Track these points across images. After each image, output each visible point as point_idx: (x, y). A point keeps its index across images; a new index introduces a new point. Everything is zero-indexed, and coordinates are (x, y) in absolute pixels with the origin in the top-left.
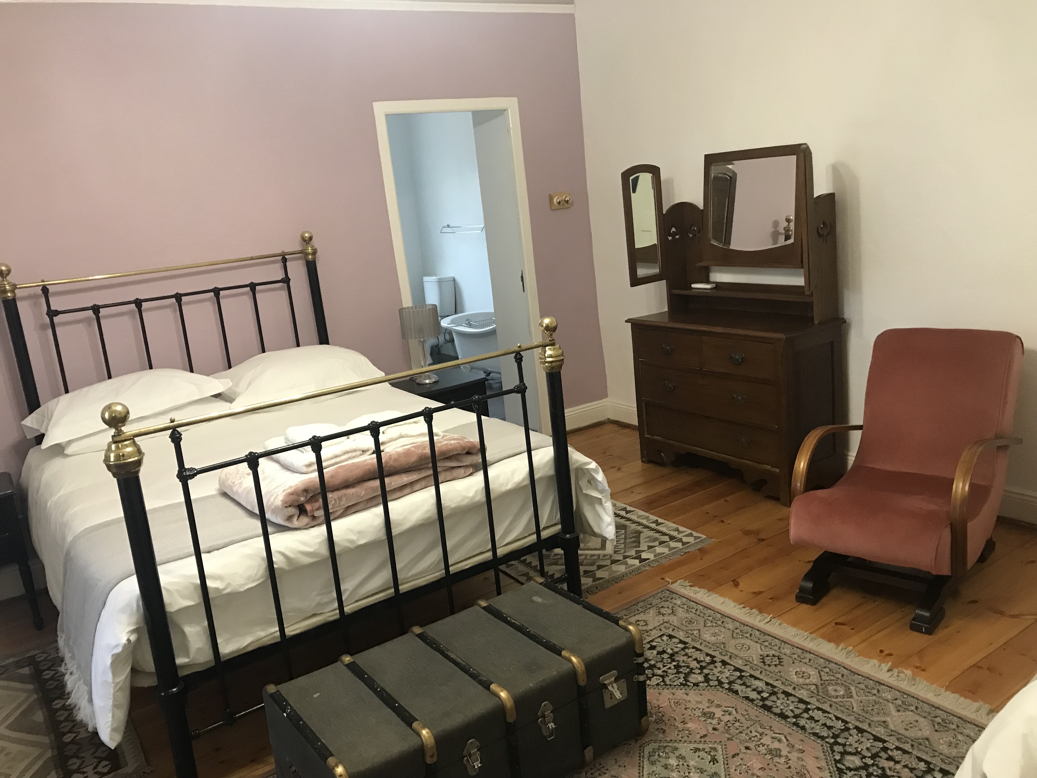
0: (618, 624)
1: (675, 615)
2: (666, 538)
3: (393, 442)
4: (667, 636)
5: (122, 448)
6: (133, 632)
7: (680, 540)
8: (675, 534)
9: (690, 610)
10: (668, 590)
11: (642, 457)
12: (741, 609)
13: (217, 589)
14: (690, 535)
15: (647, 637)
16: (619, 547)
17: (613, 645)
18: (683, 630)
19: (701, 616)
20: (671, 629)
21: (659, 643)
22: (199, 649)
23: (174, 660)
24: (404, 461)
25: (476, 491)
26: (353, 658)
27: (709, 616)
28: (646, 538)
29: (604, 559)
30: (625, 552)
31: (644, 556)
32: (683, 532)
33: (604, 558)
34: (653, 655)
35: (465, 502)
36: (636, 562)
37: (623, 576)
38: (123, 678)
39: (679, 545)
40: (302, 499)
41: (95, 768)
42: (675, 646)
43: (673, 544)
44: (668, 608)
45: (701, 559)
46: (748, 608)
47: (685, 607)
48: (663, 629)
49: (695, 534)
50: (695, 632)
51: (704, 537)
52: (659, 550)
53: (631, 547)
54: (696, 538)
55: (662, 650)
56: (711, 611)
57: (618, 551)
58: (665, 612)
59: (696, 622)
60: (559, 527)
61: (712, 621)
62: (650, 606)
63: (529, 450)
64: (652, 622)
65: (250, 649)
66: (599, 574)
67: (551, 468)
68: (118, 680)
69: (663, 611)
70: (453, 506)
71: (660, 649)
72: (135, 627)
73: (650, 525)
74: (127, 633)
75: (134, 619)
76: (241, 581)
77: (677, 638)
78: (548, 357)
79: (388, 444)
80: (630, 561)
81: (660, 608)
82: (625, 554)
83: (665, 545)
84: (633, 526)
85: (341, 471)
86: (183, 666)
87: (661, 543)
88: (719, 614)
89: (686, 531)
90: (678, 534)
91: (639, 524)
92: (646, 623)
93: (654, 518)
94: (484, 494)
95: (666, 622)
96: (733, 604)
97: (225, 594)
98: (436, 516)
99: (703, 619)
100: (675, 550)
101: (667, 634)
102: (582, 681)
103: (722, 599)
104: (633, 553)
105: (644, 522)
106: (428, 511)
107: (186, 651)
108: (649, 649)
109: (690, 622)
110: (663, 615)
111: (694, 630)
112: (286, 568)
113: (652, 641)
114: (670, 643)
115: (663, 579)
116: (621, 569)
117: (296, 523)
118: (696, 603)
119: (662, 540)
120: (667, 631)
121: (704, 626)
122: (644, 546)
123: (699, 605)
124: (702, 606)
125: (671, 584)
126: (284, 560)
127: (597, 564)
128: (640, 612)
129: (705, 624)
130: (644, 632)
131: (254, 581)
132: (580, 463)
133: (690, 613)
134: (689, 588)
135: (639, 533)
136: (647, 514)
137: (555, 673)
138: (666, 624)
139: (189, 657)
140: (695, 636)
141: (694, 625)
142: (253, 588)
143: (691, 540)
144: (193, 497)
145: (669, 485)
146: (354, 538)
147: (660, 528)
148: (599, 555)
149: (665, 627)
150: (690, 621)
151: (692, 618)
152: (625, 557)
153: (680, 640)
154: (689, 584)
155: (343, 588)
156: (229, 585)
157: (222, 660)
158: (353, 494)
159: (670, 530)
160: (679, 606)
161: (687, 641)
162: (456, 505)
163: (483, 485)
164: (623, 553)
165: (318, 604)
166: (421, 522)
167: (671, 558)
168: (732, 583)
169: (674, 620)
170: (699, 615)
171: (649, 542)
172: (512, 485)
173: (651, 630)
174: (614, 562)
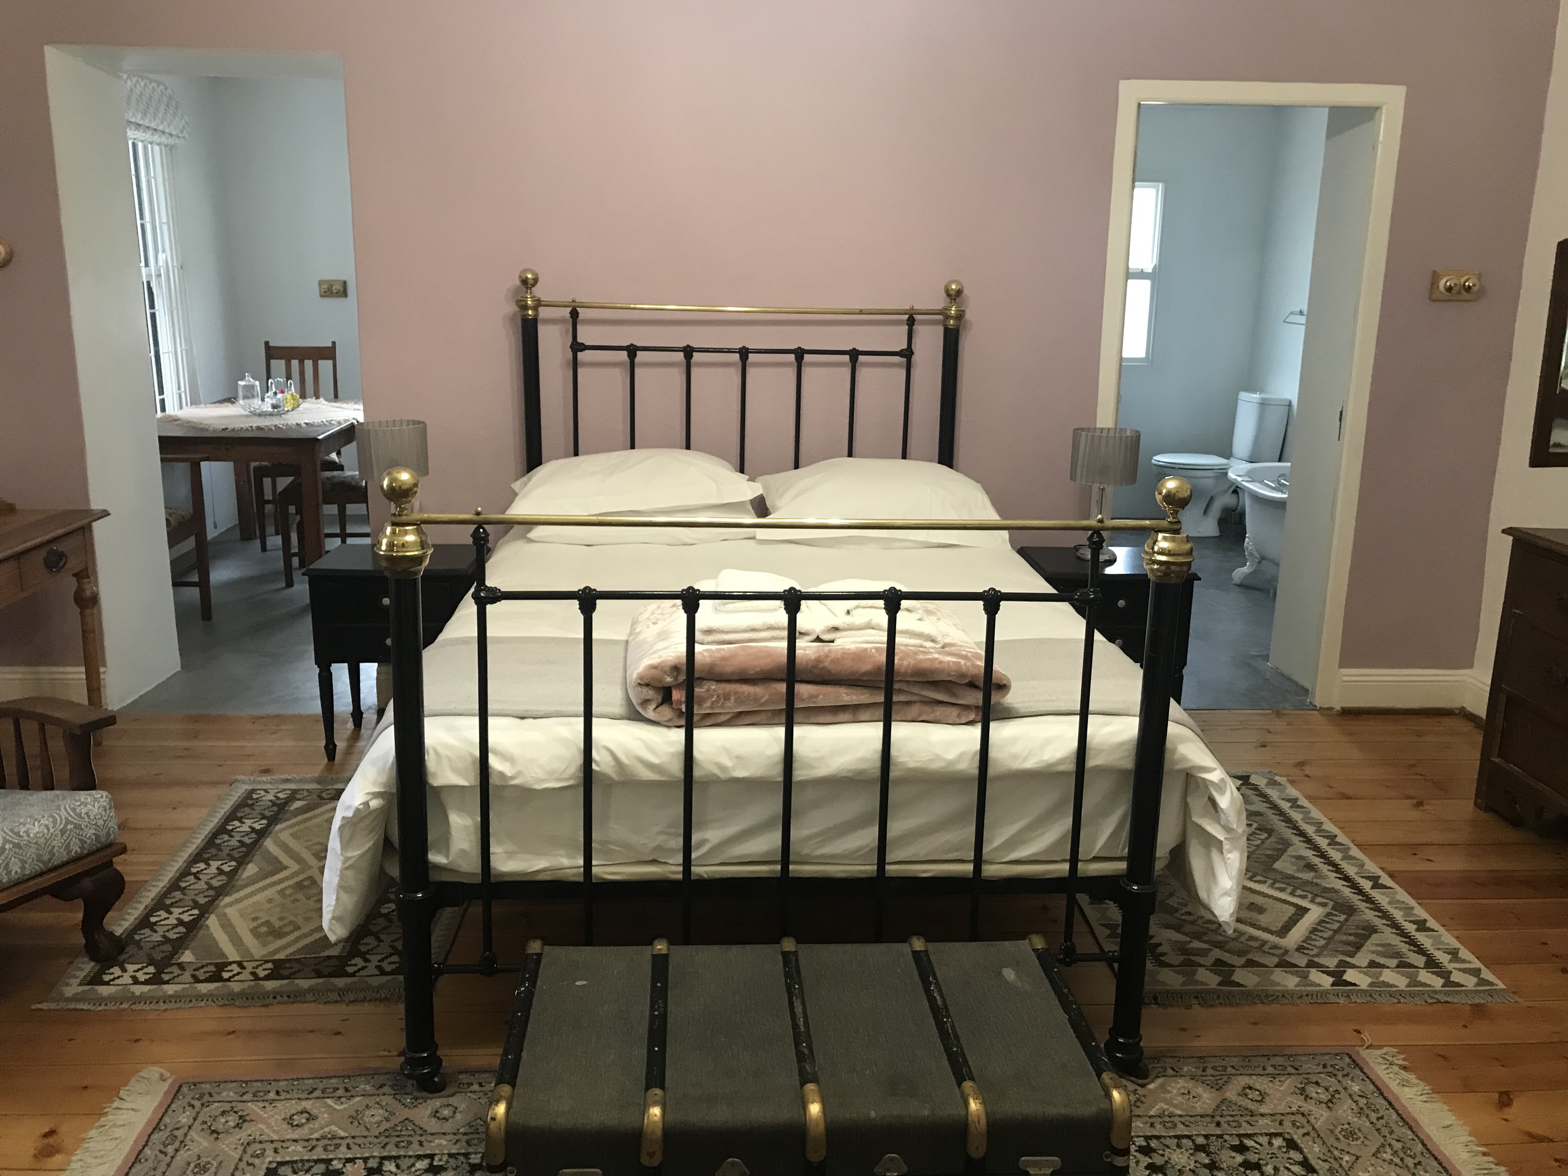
0: (1099, 1076)
1: (1329, 1107)
2: (1420, 960)
3: (854, 632)
4: (1284, 1139)
5: (399, 535)
6: (376, 795)
7: (1445, 975)
8: (1443, 958)
9: (1367, 1111)
10: (1350, 1057)
11: (1477, 796)
12: (1476, 1153)
13: (502, 775)
14: (1476, 972)
15: (1244, 1124)
16: (1312, 943)
17: (1063, 1111)
18: (1324, 1143)
19: (1380, 1133)
20: (1301, 1131)
21: (1261, 1145)
22: (463, 851)
23: (425, 853)
24: (848, 666)
25: (962, 754)
26: (668, 949)
27: (1398, 1141)
28: (1378, 945)
29: (1268, 953)
30: (1317, 955)
31: (1350, 975)
32: (1464, 961)
33: (1272, 951)
34: (1231, 1162)
35: (936, 765)
36: (1327, 981)
37: (1283, 996)
38: (357, 853)
39: (1437, 982)
40: (669, 679)
41: (382, 960)
42: (1288, 1165)
43: (1425, 976)
44: (1327, 1089)
45: (1465, 1026)
46: (1491, 1159)
47: (1362, 1102)
48: (1287, 1123)
49: (1486, 974)
50: (1346, 1158)
51: (1501, 986)
52: (1389, 976)
53: (1337, 951)
54: (1483, 982)
55: (1256, 1160)
56: (1409, 1132)
57: (1308, 949)
58: (1314, 1095)
59: (1362, 1139)
60: (1123, 866)
61: (1396, 1152)
62: (1293, 1071)
63: (1084, 713)
64: (1275, 1101)
65: (541, 877)
66: (1240, 976)
67: (1128, 756)
68: (350, 854)
69: (1312, 1090)
70: (912, 764)
71: (1253, 1157)
72: (382, 790)
73: (1404, 923)
74: (367, 793)
75: (383, 779)
76: (541, 775)
77: (1302, 1152)
78: (1159, 553)
79: (844, 633)
80: (1315, 976)
81: (1309, 1082)
82: (1316, 959)
83: (1407, 972)
84: (1370, 915)
85: (741, 653)
86: (439, 868)
87: (1402, 965)
88: (1420, 1145)
89: (1470, 962)
90: (1451, 961)
91: (1385, 915)
92: (1263, 1098)
93: (1421, 913)
94: (976, 763)
95: (1303, 1115)
96: (1466, 1139)
97: (512, 786)
98: (877, 773)
99: (1382, 1140)
100: (1421, 989)
101: (1287, 1136)
102: (977, 1148)
103: (1449, 1118)
104: (1331, 962)
105: (1398, 915)
106: (863, 760)
107: (445, 846)
108: (1234, 1148)
109: (1351, 1135)
110: (1307, 1096)
111: (1348, 1152)
112: (614, 776)
113: (1249, 1136)
114: (1281, 1155)
115: (1359, 1032)
116: (1290, 982)
117: (650, 713)
118: (1390, 1104)
119: (1408, 961)
120: (1292, 1132)
121: (1373, 1155)
122: (1362, 958)
123: (1391, 1110)
124: (1399, 1115)
125: (1367, 1048)
126: (613, 763)
127: (1250, 956)
128: (1265, 1072)
129: (1378, 1151)
130: (1246, 1112)
131: (558, 780)
132: (1189, 765)
133: (1364, 1118)
134: (1396, 1068)
135: (1372, 930)
136: (1412, 902)
137: (926, 1113)
138: (1299, 1118)
139: (447, 857)
140: (1341, 1166)
141: (1355, 1143)
142: (555, 789)
143: (1470, 982)
144: (595, 635)
145: (1498, 864)
146: (728, 763)
147: (1422, 938)
148: (1265, 942)
149: (1294, 1123)
150: (1352, 1133)
151: (1360, 1130)
152: (1312, 964)
153: (1305, 1158)
154: (1401, 1062)
155: (695, 837)
156: (520, 773)
157: (493, 879)
158: (749, 694)
159: (1438, 949)
160: (1350, 1095)
161: (1317, 1167)
162: (918, 765)
163: (977, 746)
164: (1313, 956)
165: (658, 848)
166: (850, 774)
167: (1402, 1000)
168: (1496, 1096)
169: (1321, 1116)
170: (1378, 1130)
171: (1378, 953)
172: (1037, 763)
173: (1262, 1115)
174: (1284, 964)
